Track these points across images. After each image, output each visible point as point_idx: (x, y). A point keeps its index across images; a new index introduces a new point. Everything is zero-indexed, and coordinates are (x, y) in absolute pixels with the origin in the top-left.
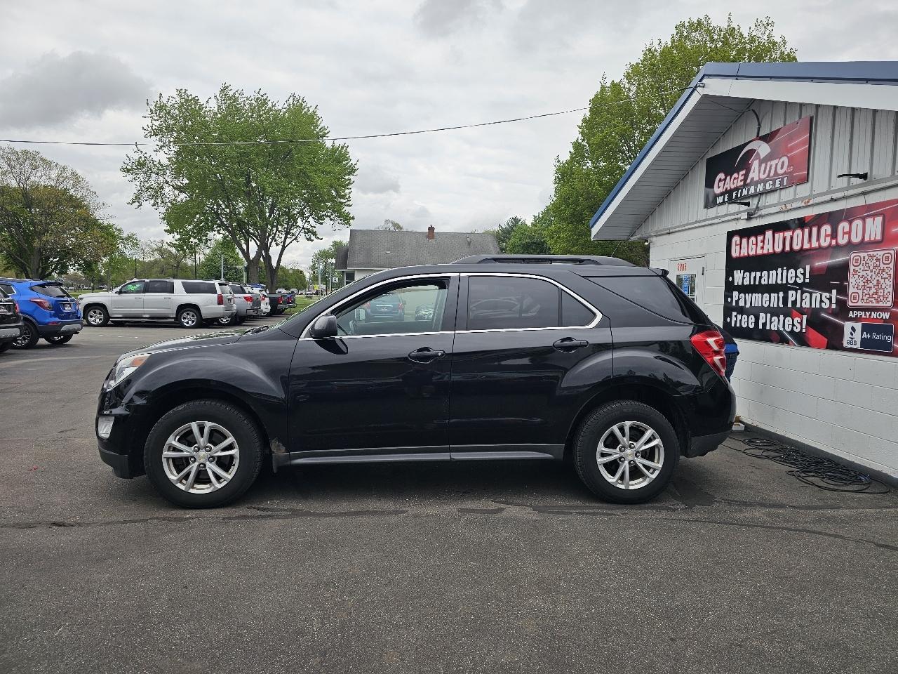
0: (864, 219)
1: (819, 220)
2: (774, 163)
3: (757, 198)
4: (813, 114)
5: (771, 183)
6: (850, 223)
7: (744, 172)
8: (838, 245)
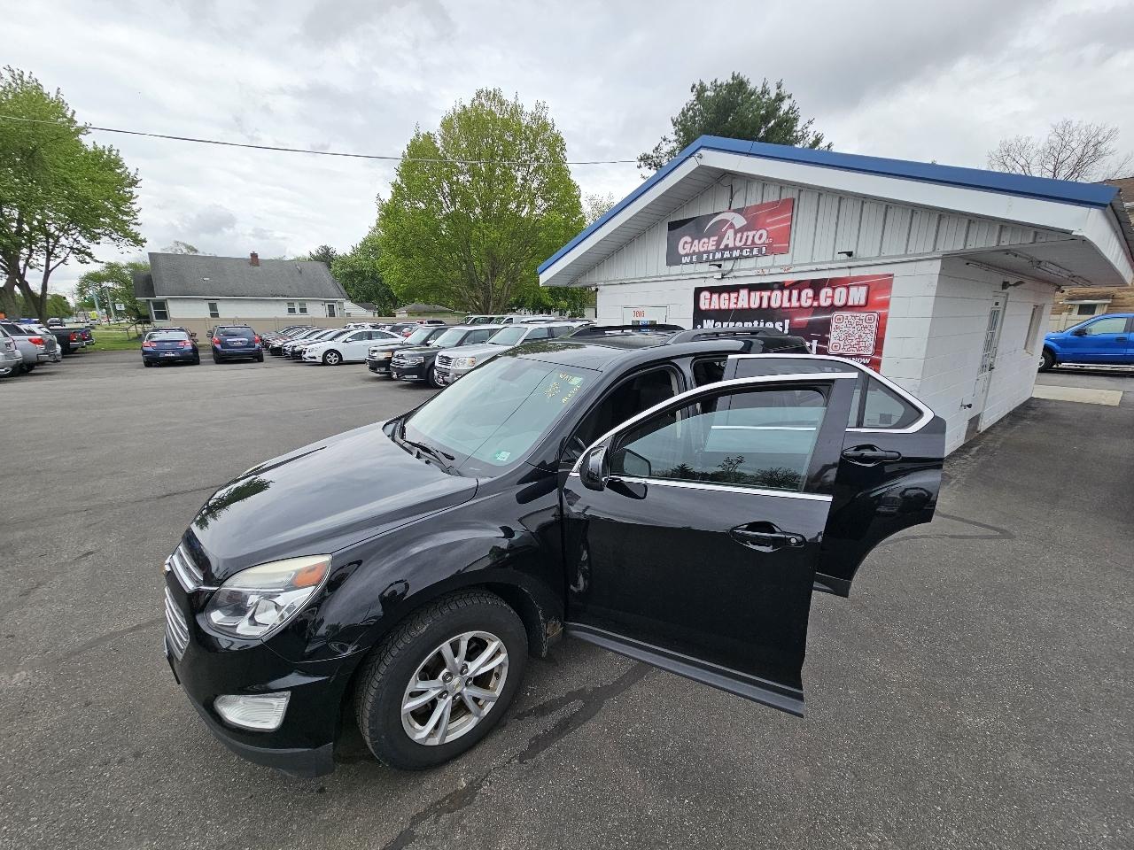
0: (848, 287)
1: (799, 285)
2: (751, 234)
3: (732, 262)
4: (795, 196)
5: (748, 250)
6: (834, 289)
7: (716, 238)
8: (819, 306)
